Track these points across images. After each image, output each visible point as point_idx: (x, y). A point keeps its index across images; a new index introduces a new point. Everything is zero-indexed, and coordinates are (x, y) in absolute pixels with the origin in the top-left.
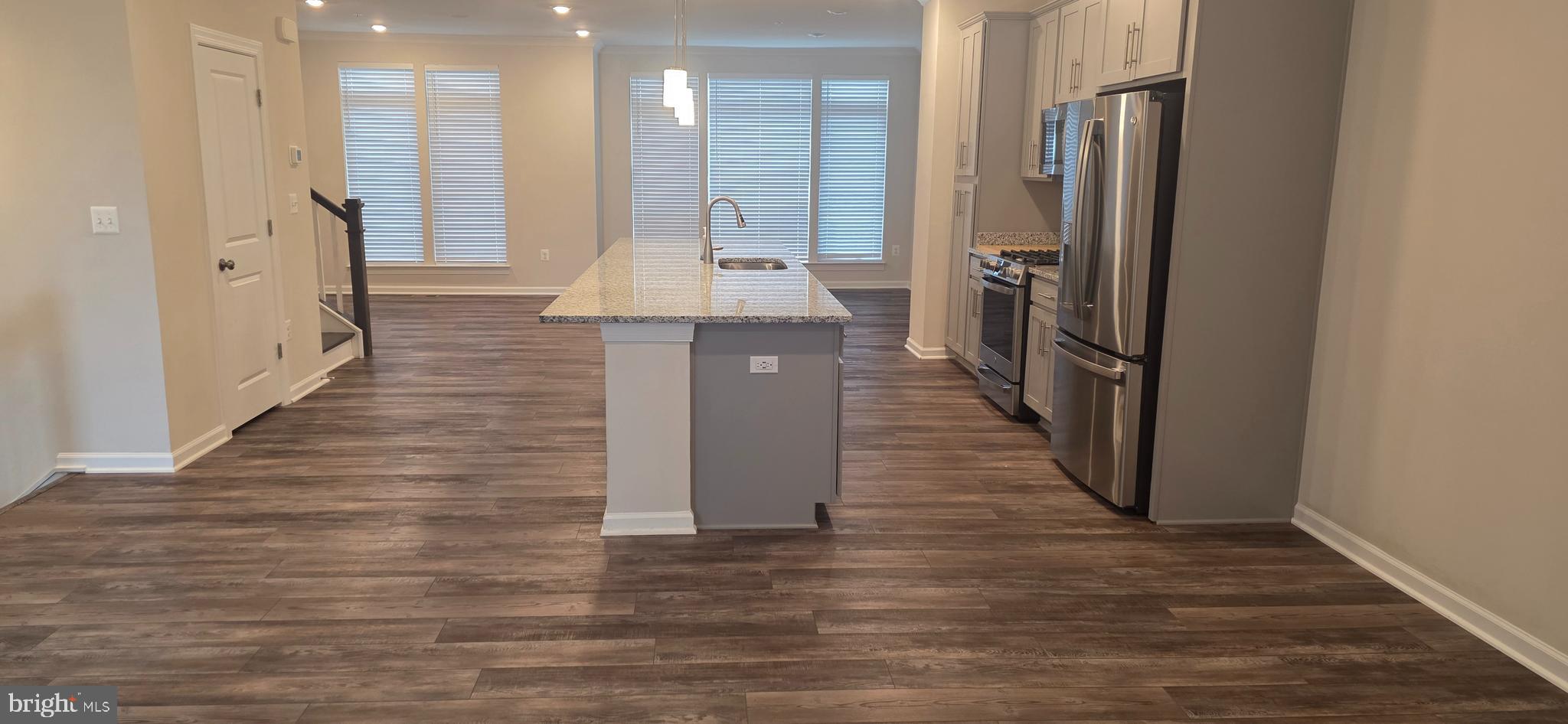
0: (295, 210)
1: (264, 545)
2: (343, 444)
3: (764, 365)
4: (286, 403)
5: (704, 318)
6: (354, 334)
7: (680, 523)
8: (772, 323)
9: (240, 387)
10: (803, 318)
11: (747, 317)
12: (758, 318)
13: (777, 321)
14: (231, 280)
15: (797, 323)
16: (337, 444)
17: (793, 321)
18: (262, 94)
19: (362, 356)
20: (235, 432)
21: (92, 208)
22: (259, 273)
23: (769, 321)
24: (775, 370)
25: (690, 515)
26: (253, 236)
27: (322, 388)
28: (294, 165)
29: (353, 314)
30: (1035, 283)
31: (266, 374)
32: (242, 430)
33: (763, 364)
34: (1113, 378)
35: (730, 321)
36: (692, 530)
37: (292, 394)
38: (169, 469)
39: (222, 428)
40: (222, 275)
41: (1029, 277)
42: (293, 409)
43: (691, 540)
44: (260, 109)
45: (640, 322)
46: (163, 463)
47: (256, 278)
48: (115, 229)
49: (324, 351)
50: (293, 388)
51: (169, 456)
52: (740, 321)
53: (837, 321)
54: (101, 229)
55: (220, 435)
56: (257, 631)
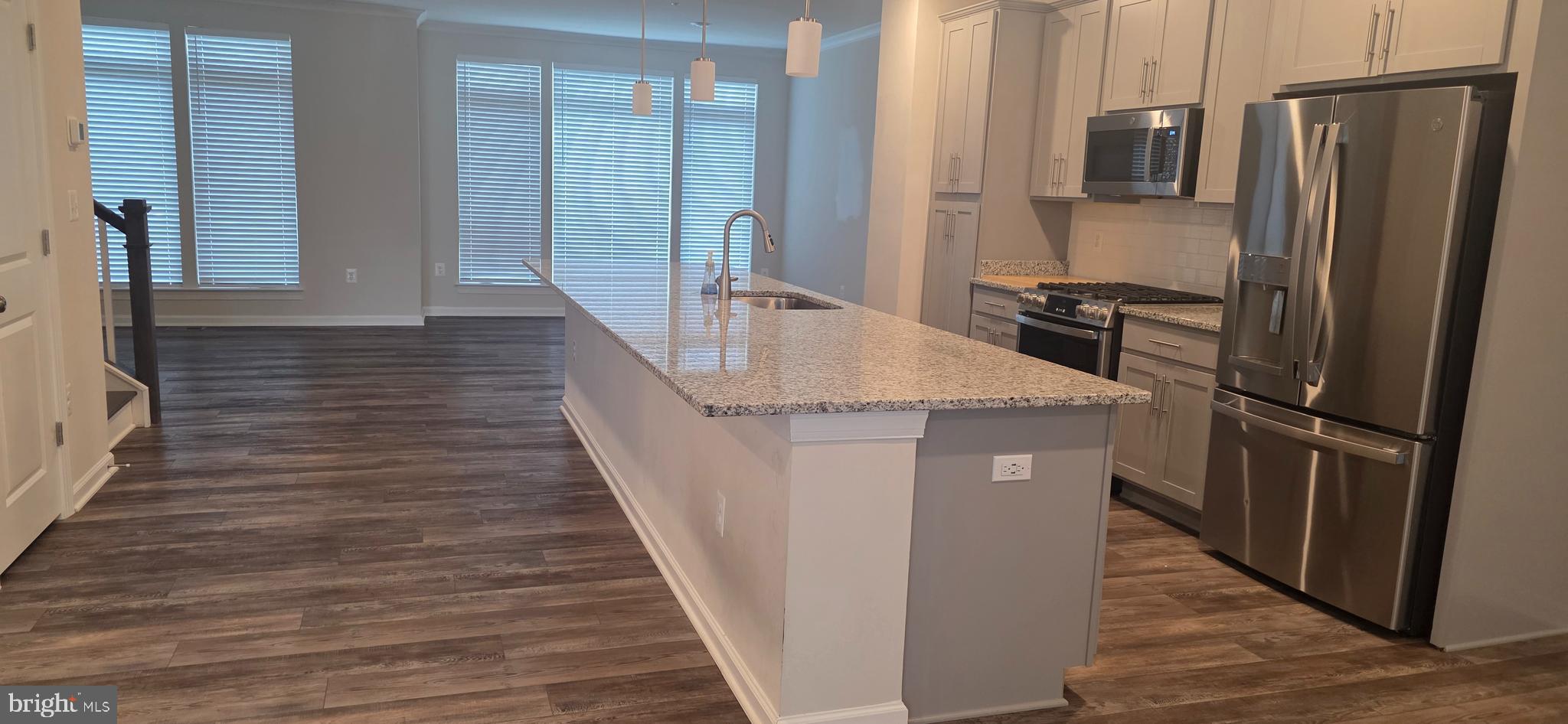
2: (210, 590)
3: (1013, 469)
4: (68, 515)
6: (136, 393)
8: (1047, 406)
15: (1080, 407)
16: (200, 591)
17: (1075, 403)
19: (148, 423)
22: (32, 314)
23: (1042, 403)
25: (900, 707)
27: (110, 482)
29: (133, 362)
30: (1128, 327)
31: (42, 472)
33: (1014, 467)
34: (1394, 463)
35: (989, 405)
37: (68, 497)
41: (1119, 318)
42: (84, 525)
47: (28, 322)
50: (76, 489)
52: (1003, 405)
53: (1132, 401)
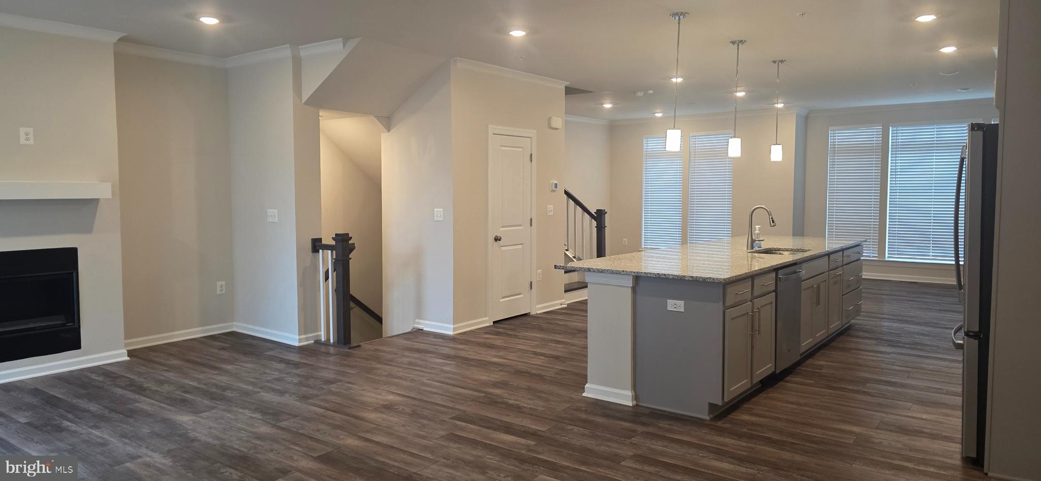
0: (551, 214)
1: (442, 368)
4: (533, 313)
5: (634, 272)
7: (624, 397)
9: (501, 300)
10: (692, 277)
11: (658, 274)
12: (665, 275)
13: (676, 278)
14: (501, 246)
18: (533, 156)
20: (494, 322)
21: (435, 209)
22: (522, 244)
24: (682, 310)
25: (629, 393)
26: (520, 225)
27: (561, 309)
28: (554, 191)
31: (522, 296)
32: (500, 322)
33: (676, 305)
36: (630, 404)
37: (538, 309)
38: (450, 333)
39: (487, 318)
40: (496, 243)
42: (537, 317)
43: (631, 409)
44: (531, 163)
45: (601, 272)
46: (449, 330)
47: (520, 247)
48: (442, 219)
49: (566, 291)
50: (538, 306)
51: (452, 326)
54: (437, 219)
55: (486, 322)
56: (397, 397)
